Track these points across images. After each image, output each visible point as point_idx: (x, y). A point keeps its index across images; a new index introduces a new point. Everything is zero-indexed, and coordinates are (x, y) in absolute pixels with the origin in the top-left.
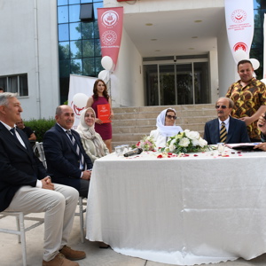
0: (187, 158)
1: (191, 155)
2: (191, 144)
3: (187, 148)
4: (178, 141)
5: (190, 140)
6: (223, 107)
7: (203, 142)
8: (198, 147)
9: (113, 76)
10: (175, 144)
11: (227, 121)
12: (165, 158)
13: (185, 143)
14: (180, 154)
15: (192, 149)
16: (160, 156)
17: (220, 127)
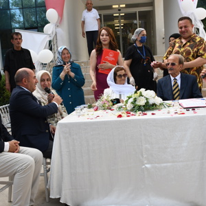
0: (145, 117)
1: (149, 113)
2: (147, 102)
3: (144, 106)
4: (135, 100)
5: (147, 99)
6: (173, 64)
7: (158, 100)
8: (154, 105)
9: (59, 30)
10: (132, 103)
11: (178, 77)
12: (125, 117)
13: (142, 102)
14: (138, 112)
15: (148, 107)
16: (120, 116)
17: (173, 83)
